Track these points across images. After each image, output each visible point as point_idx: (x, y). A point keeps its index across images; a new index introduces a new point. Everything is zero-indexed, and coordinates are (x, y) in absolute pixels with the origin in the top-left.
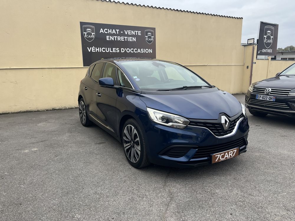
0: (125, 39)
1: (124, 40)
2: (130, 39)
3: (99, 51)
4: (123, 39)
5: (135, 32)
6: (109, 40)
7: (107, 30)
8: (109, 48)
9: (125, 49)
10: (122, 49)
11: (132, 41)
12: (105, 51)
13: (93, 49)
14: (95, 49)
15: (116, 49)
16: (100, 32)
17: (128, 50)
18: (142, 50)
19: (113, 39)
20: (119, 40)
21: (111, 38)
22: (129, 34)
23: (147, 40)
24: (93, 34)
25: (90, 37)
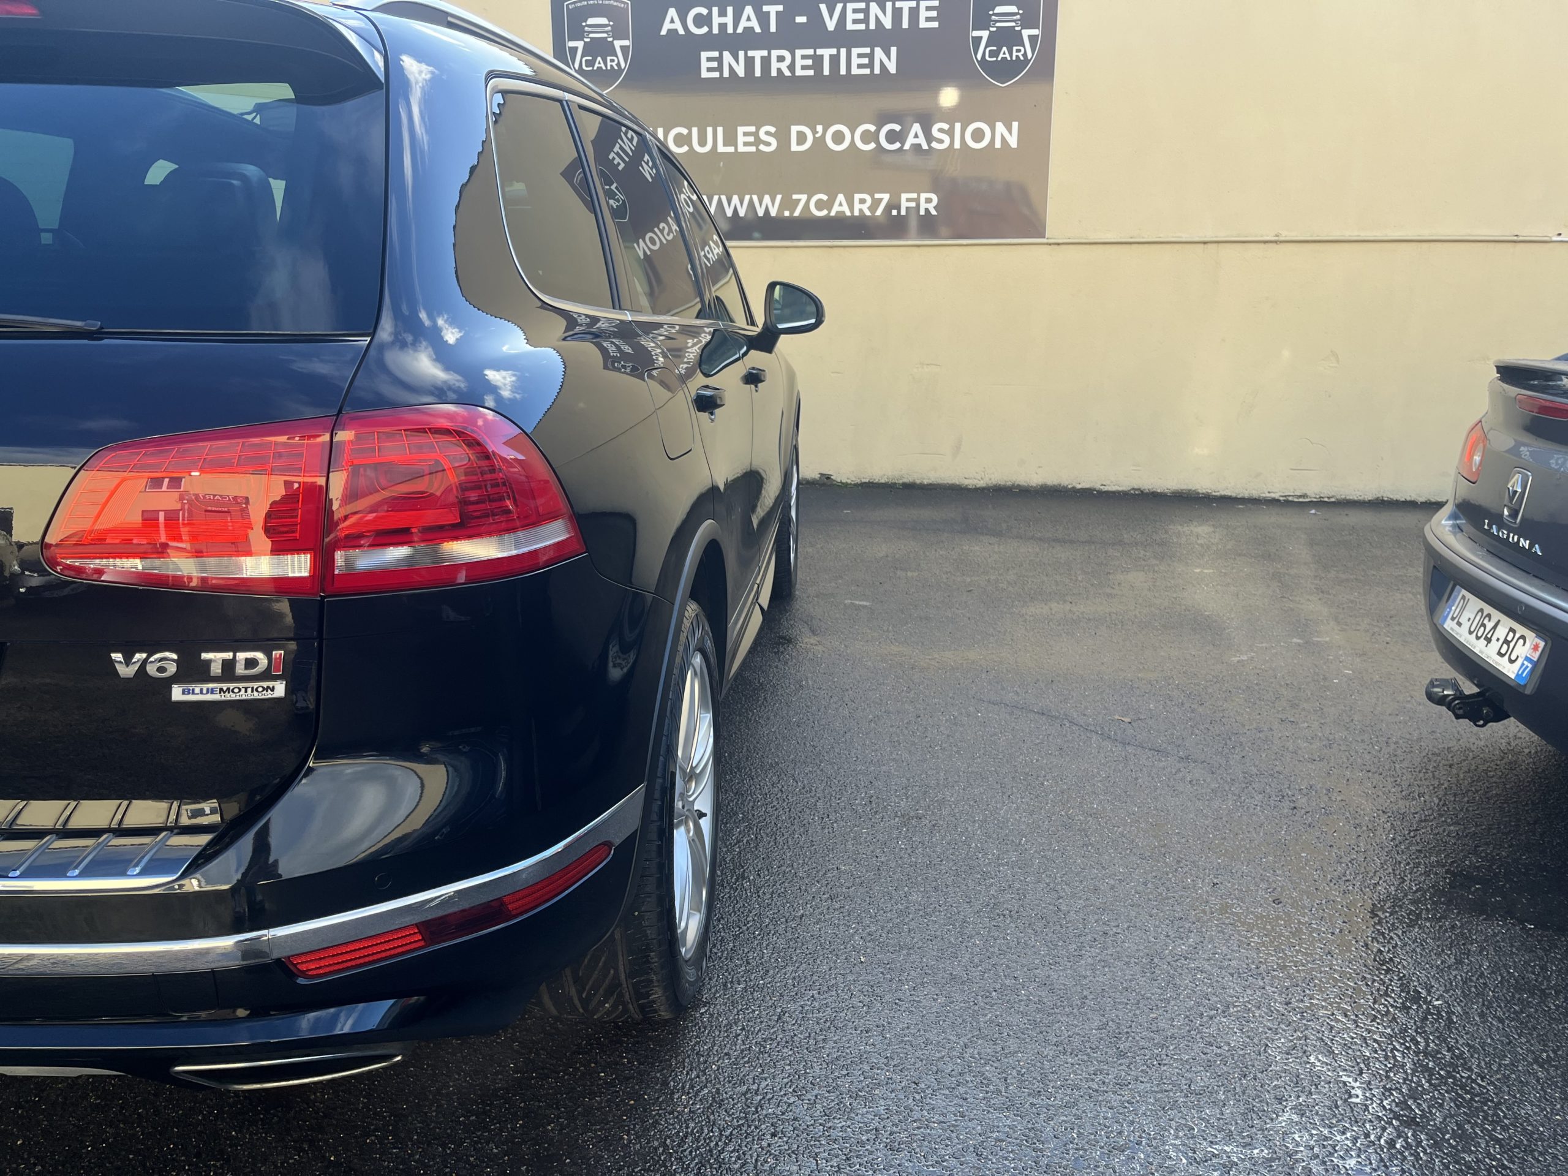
0: (818, 60)
1: (811, 73)
2: (855, 62)
4: (804, 68)
5: (897, 14)
6: (716, 75)
7: (704, 11)
8: (710, 130)
9: (814, 132)
10: (794, 129)
11: (867, 71)
12: (685, 149)
15: (756, 134)
16: (664, 32)
17: (838, 138)
18: (941, 130)
19: (741, 71)
20: (779, 70)
21: (730, 65)
22: (848, 28)
23: (987, 58)
24: (621, 47)
25: (604, 68)
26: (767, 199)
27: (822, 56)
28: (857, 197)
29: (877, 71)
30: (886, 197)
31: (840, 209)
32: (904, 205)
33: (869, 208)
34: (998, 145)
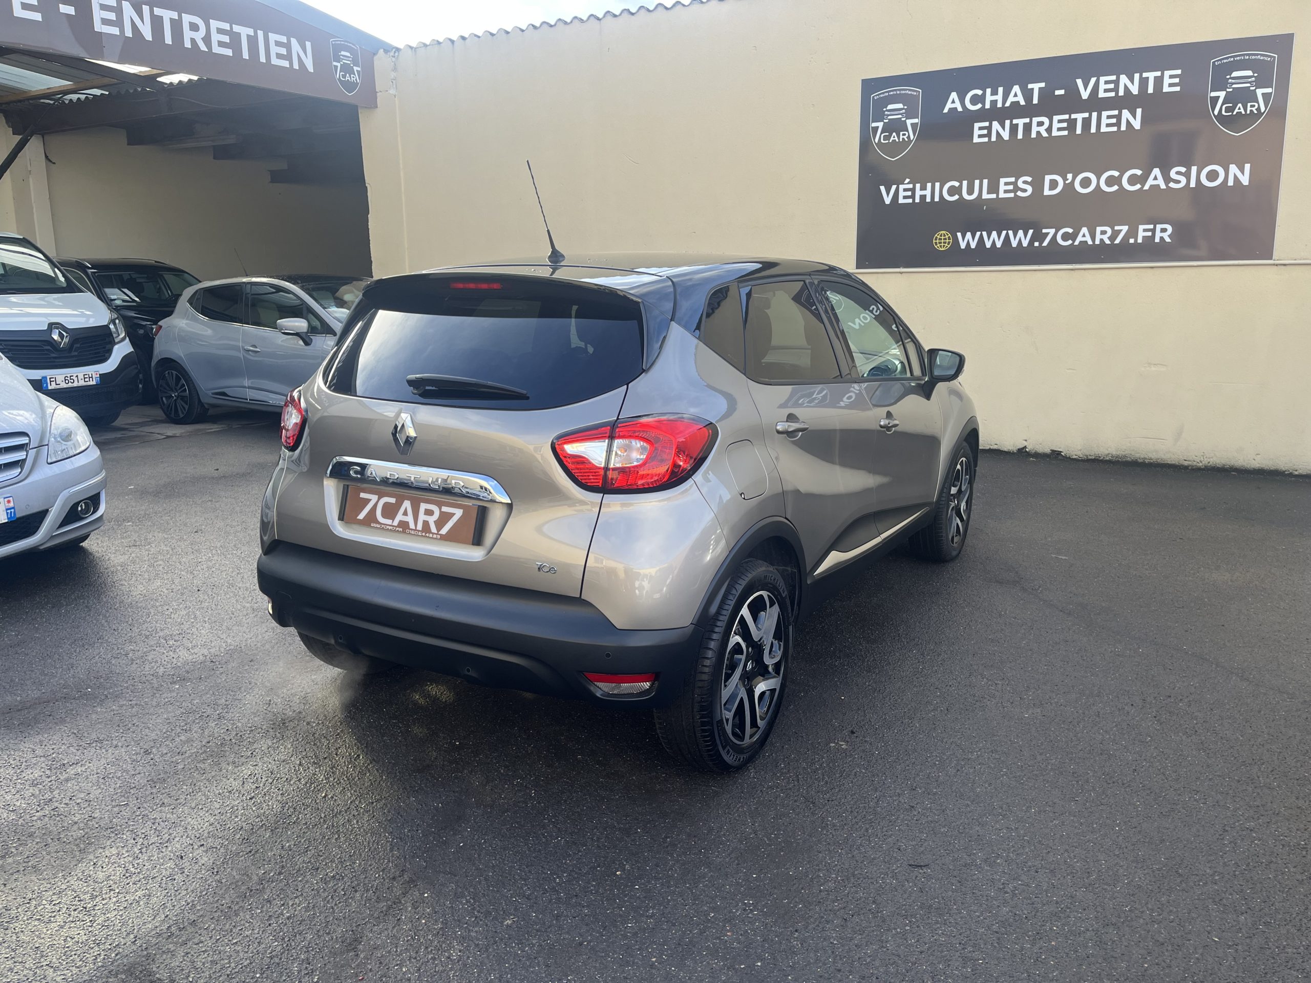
0: (1072, 124)
1: (1065, 133)
2: (1105, 122)
3: (928, 200)
4: (1059, 129)
5: (1144, 82)
6: (986, 140)
7: (979, 92)
8: (977, 182)
9: (1065, 179)
10: (1048, 178)
11: (1115, 129)
12: (956, 197)
13: (905, 190)
14: (913, 190)
15: (1015, 184)
16: (946, 111)
17: (1086, 183)
18: (1178, 173)
19: (1006, 135)
20: (1038, 133)
21: (997, 132)
22: (1100, 96)
23: (1223, 113)
24: (912, 124)
25: (897, 141)
26: (1021, 233)
27: (1076, 119)
28: (1099, 229)
29: (1123, 128)
30: (1125, 229)
31: (1084, 239)
32: (1141, 235)
33: (1108, 238)
34: (1231, 183)
